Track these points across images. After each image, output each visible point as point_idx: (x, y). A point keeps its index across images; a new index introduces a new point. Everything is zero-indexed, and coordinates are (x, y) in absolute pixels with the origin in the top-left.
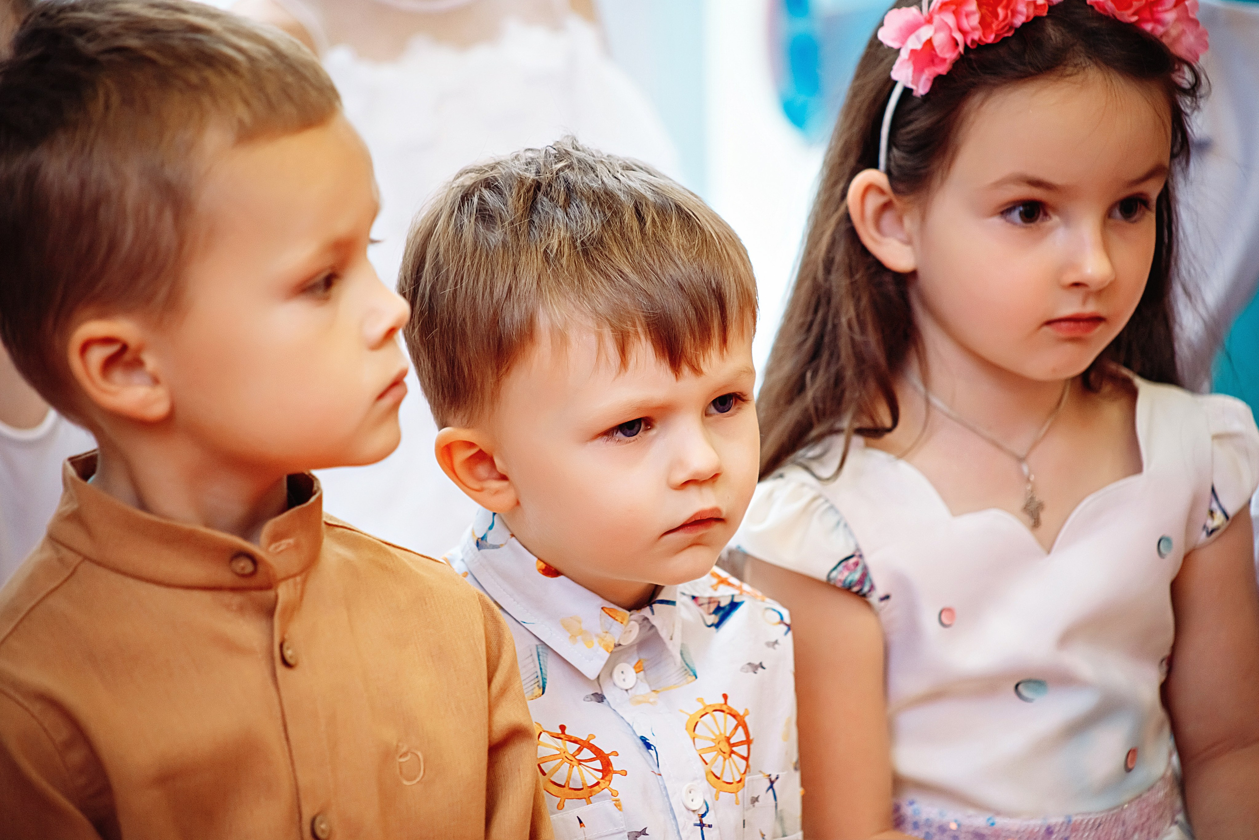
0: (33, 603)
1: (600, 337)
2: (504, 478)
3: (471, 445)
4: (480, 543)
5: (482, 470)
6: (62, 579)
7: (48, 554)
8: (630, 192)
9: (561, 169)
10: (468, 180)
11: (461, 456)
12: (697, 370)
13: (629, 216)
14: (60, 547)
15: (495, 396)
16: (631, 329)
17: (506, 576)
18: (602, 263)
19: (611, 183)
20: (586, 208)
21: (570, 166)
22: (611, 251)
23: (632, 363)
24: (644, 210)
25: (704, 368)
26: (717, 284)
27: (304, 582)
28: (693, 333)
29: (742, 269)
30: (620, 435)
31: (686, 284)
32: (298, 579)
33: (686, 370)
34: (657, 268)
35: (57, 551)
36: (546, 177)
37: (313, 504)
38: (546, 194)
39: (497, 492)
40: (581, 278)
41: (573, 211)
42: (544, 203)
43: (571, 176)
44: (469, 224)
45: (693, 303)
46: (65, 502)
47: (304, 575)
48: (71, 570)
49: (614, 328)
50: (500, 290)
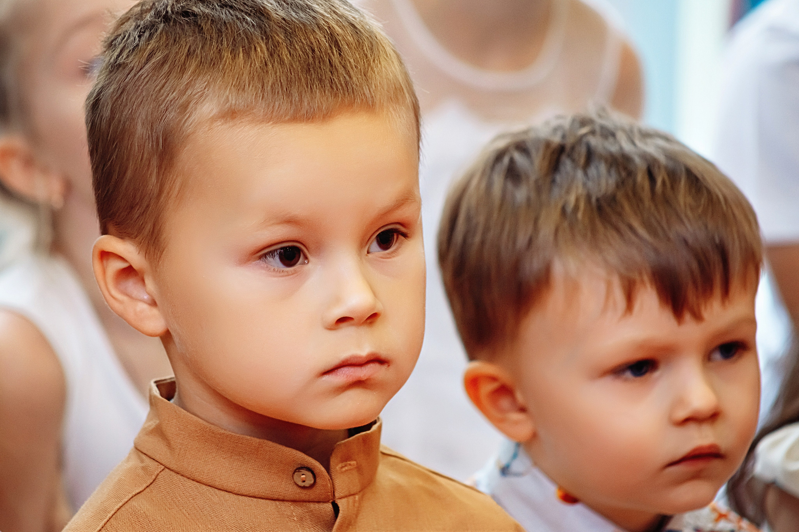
0: (121, 504)
1: (609, 285)
2: (523, 410)
3: (493, 379)
4: (505, 471)
5: (505, 402)
6: (145, 486)
7: (134, 462)
8: (645, 156)
9: (585, 135)
10: (501, 144)
11: (486, 388)
12: (698, 317)
13: (641, 178)
14: (144, 457)
15: (515, 335)
16: (637, 277)
17: (527, 501)
18: (614, 218)
19: (627, 147)
20: (603, 168)
21: (593, 132)
22: (622, 207)
23: (637, 306)
24: (656, 171)
25: (706, 314)
26: (721, 241)
27: (361, 499)
28: (695, 282)
29: (747, 228)
30: (628, 374)
31: (690, 241)
32: (357, 497)
33: (687, 317)
34: (664, 223)
35: (142, 461)
36: (570, 141)
37: (375, 431)
38: (570, 156)
39: (516, 423)
40: (594, 231)
41: (592, 171)
42: (567, 165)
43: (595, 141)
44: (498, 181)
45: (697, 256)
46: (149, 419)
47: (361, 494)
48: (154, 477)
49: (622, 277)
50: (522, 240)
